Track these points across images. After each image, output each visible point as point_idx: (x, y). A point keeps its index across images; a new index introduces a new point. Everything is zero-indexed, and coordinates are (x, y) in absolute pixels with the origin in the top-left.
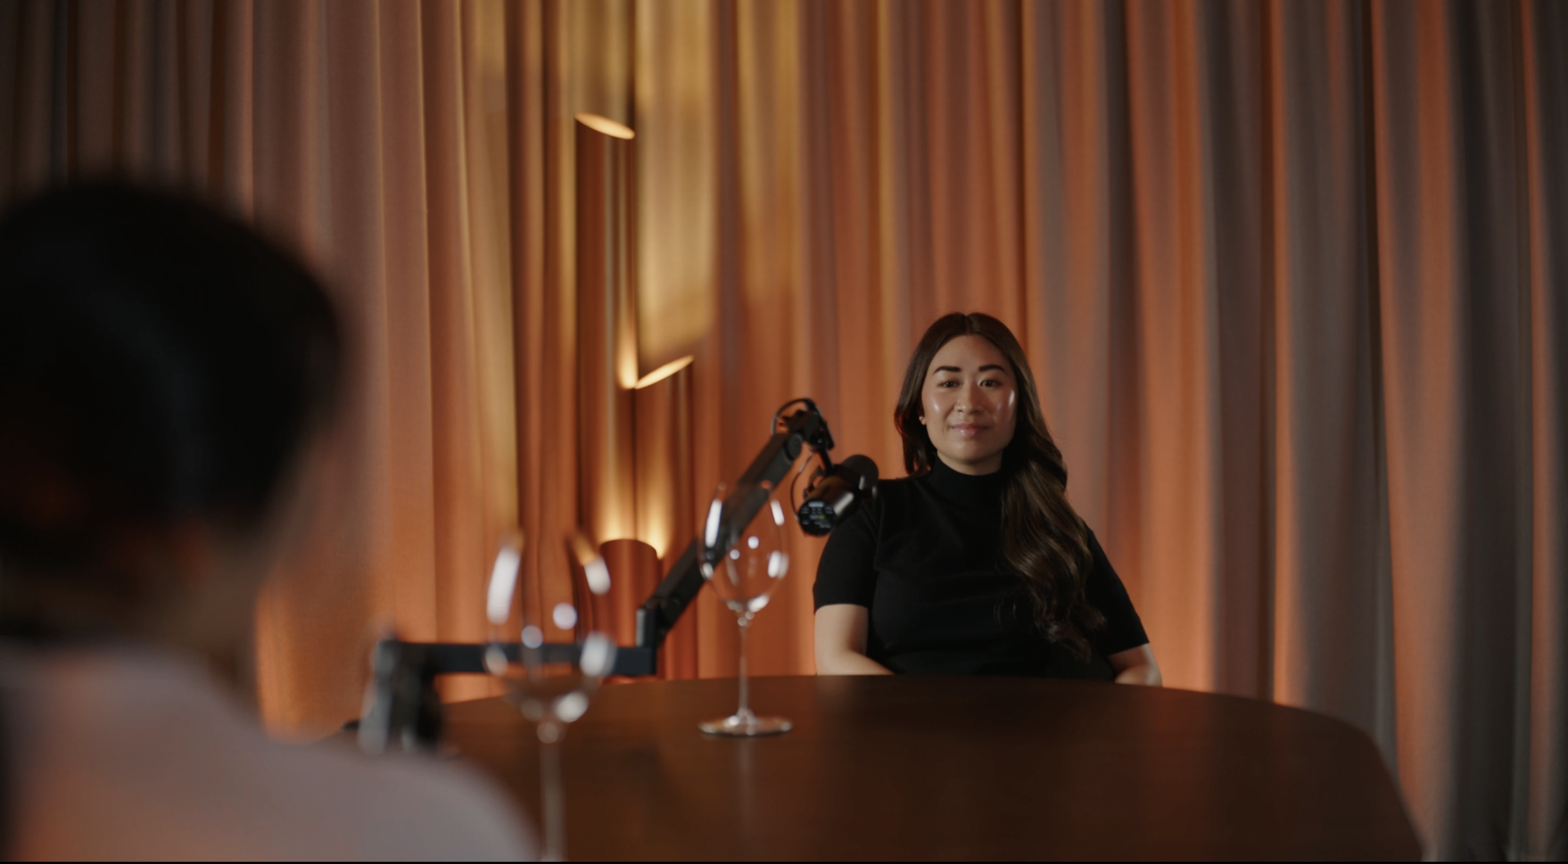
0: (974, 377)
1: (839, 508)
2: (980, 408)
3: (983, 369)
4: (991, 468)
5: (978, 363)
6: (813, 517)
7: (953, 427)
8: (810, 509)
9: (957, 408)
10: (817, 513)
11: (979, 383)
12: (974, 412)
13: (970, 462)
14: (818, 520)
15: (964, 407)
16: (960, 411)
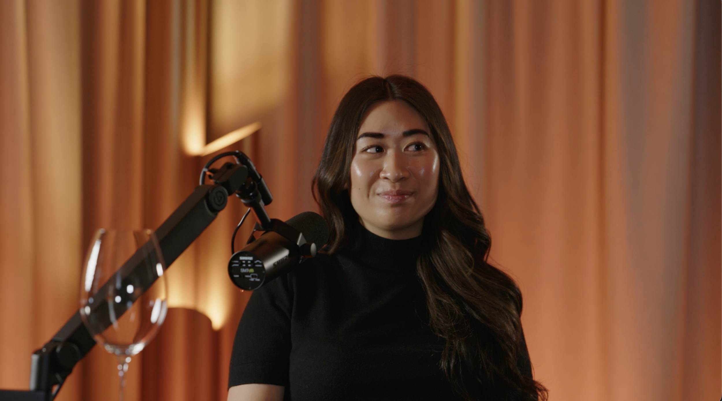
0: (398, 141)
1: (268, 264)
2: (406, 174)
3: (407, 134)
4: (413, 234)
5: (402, 129)
6: (243, 270)
7: (378, 194)
8: (241, 262)
9: (382, 175)
10: (247, 267)
11: (403, 150)
12: (399, 180)
13: (393, 229)
14: (248, 274)
15: (388, 175)
16: (386, 178)
